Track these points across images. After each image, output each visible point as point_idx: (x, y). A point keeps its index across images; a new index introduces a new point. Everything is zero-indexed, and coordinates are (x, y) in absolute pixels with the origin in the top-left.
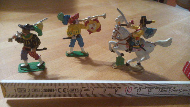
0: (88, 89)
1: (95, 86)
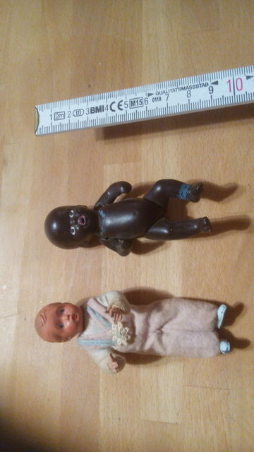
0: (159, 96)
1: (170, 88)
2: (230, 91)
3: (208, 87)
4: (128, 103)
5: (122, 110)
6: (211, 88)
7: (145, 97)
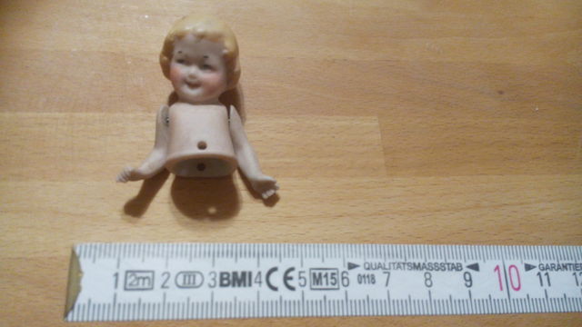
0: (370, 272)
1: (392, 261)
2: (501, 289)
3: (462, 273)
4: (307, 275)
5: (292, 289)
6: (467, 277)
7: (341, 269)
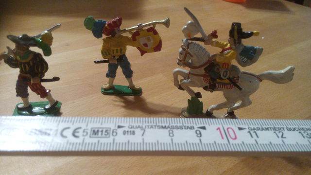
0: (132, 130)
1: (147, 124)
2: (223, 138)
3: (194, 131)
4: (89, 132)
5: (78, 137)
6: (198, 132)
7: (113, 128)
